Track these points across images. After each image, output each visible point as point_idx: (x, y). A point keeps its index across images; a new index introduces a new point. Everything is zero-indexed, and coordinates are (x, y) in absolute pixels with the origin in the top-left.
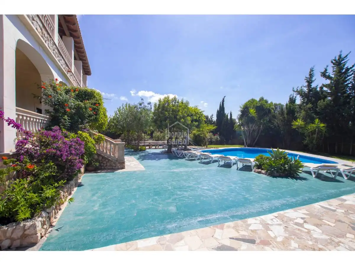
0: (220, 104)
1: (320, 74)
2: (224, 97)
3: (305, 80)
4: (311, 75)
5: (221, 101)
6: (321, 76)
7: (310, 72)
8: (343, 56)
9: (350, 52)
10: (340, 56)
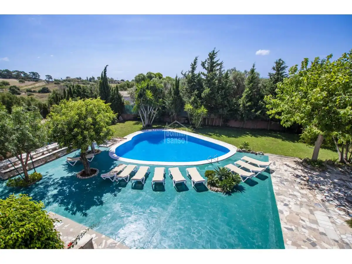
0: (102, 74)
1: (201, 63)
2: (107, 66)
3: (191, 65)
4: (195, 63)
5: (103, 70)
6: (201, 64)
7: (195, 60)
8: (215, 52)
9: (219, 51)
10: (214, 51)
